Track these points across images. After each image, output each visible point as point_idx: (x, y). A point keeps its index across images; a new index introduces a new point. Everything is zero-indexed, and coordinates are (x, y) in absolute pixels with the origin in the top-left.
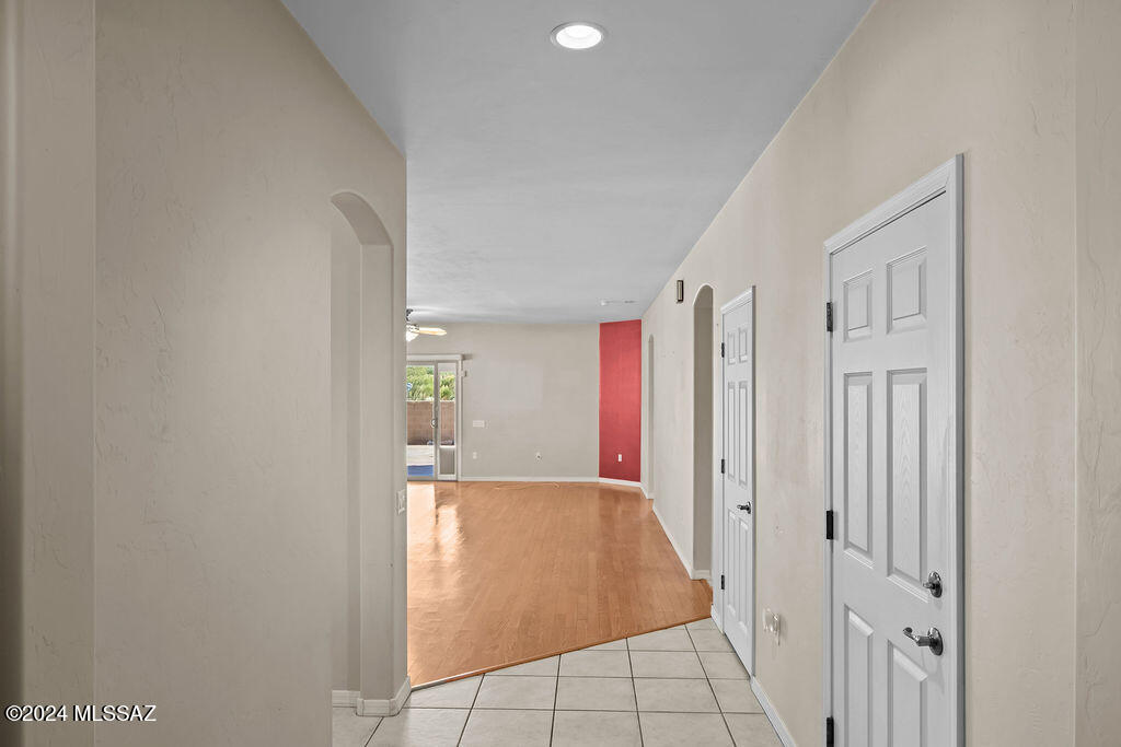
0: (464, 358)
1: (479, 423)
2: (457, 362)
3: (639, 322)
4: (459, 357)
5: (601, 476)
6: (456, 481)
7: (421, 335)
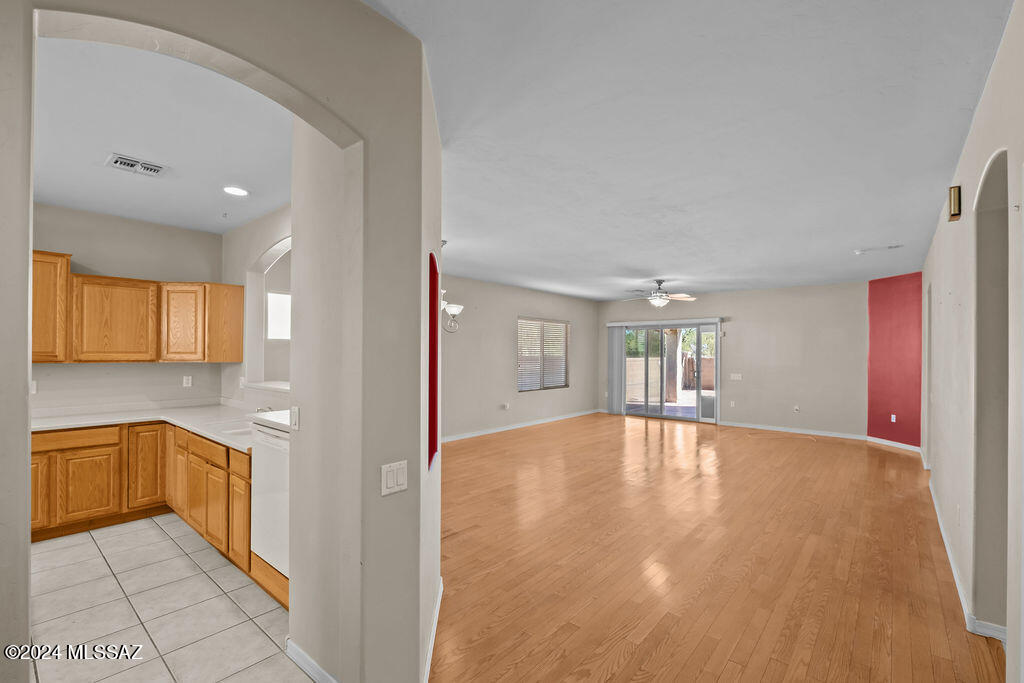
0: (723, 320)
1: (736, 377)
2: (716, 324)
3: (918, 276)
4: (717, 320)
5: (868, 435)
6: (715, 424)
7: (672, 302)
